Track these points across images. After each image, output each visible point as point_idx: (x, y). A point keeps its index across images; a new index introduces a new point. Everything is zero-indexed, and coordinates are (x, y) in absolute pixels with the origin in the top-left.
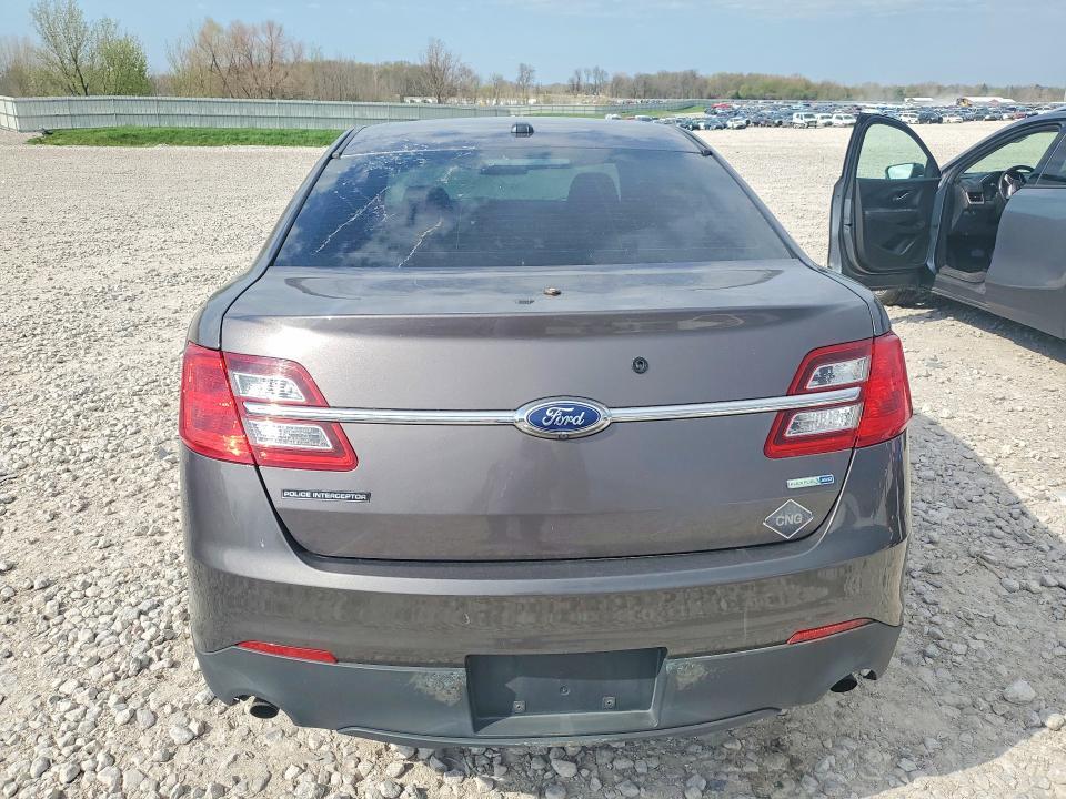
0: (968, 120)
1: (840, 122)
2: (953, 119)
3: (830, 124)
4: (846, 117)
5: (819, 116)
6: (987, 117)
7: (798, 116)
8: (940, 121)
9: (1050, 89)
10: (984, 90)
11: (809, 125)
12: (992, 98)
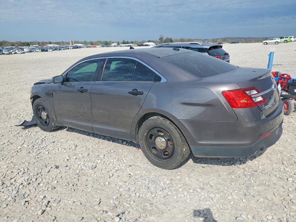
0: (54, 50)
1: (19, 52)
2: (50, 50)
3: (16, 53)
4: (21, 51)
5: (11, 51)
6: (58, 49)
7: (5, 51)
8: (47, 51)
9: (66, 42)
10: (50, 43)
11: (9, 54)
12: (54, 45)
